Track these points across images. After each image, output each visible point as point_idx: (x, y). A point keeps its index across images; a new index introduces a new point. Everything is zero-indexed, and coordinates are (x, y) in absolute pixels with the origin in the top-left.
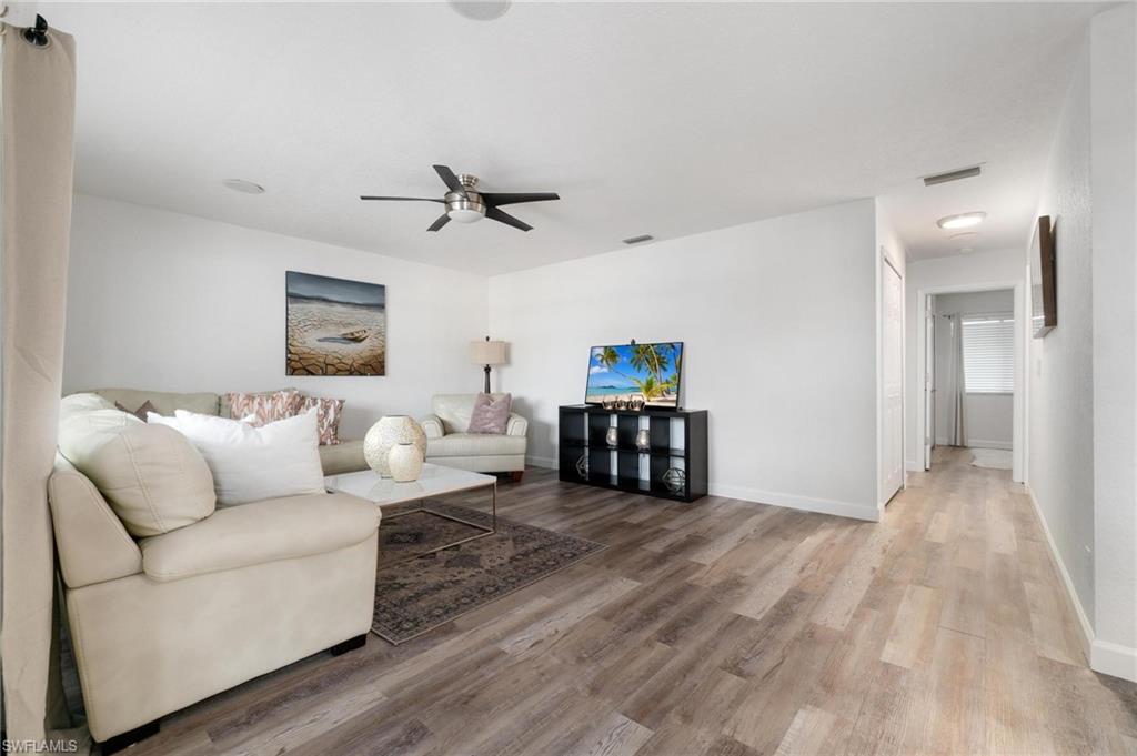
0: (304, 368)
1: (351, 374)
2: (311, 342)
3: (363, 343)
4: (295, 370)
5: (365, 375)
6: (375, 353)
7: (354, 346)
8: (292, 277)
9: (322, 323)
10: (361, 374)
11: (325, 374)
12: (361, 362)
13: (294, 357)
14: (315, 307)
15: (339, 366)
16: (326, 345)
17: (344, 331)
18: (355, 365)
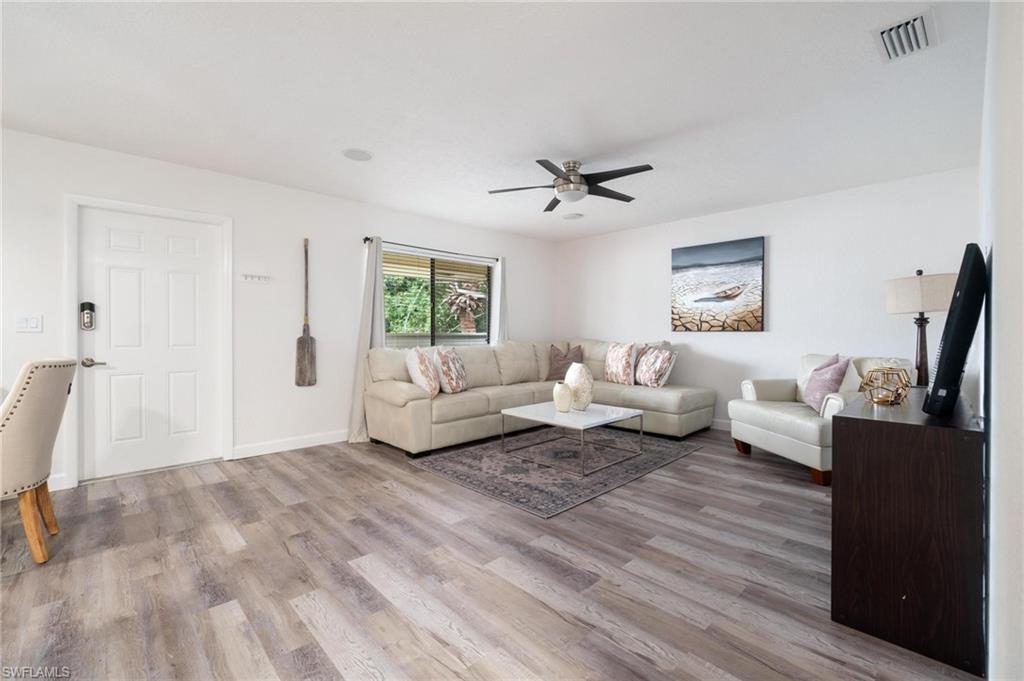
0: (683, 325)
1: (724, 329)
2: (688, 304)
3: (737, 299)
4: (676, 326)
5: (738, 330)
6: (750, 309)
7: (727, 303)
8: (676, 252)
9: (698, 286)
10: (734, 330)
11: (699, 330)
12: (735, 318)
13: (677, 317)
14: (692, 273)
15: (713, 323)
16: (700, 305)
17: (718, 290)
18: (728, 321)
